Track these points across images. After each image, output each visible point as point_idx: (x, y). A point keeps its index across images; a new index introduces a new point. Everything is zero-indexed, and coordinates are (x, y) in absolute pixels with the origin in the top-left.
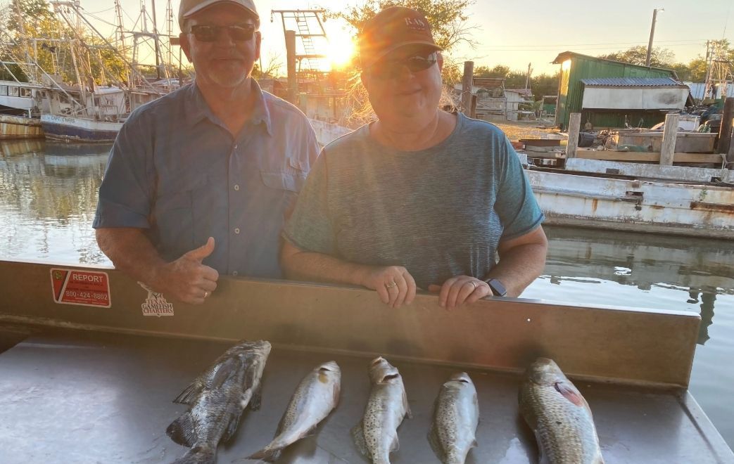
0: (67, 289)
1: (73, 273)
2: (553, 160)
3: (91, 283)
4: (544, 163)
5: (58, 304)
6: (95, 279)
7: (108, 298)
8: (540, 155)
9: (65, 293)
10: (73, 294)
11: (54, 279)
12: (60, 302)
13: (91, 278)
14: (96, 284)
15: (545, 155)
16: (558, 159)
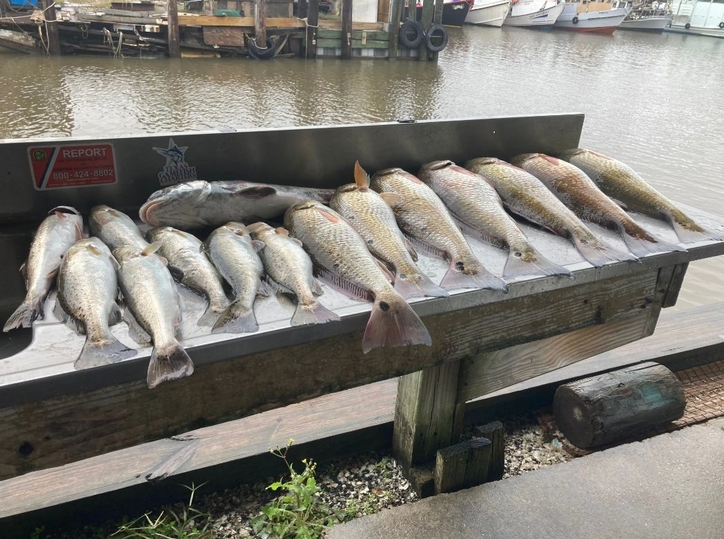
0: (55, 170)
1: (62, 149)
2: (155, 27)
3: (90, 159)
4: (148, 30)
5: (41, 192)
6: (95, 152)
7: (113, 173)
8: (140, 20)
9: (51, 176)
10: (64, 175)
11: (34, 160)
12: (43, 188)
13: (89, 152)
14: (97, 158)
15: (144, 20)
16: (161, 26)
